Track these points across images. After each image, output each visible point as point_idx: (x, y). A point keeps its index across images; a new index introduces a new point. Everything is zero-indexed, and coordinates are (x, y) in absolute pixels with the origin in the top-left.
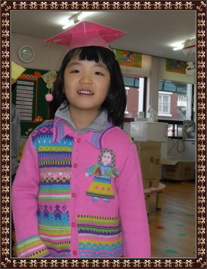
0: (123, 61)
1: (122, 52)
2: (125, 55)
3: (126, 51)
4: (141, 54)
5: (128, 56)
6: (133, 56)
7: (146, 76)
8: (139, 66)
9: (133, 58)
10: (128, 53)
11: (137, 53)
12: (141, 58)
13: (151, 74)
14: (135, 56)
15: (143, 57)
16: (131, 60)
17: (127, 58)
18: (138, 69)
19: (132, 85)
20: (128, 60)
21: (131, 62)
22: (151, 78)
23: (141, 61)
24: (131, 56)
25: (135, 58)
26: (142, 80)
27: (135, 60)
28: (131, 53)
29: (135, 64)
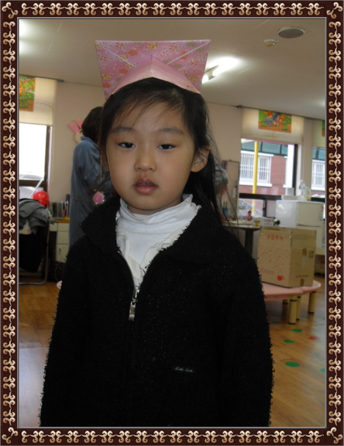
0: (268, 124)
1: (267, 113)
2: (271, 117)
3: (272, 112)
4: (291, 115)
5: (275, 118)
6: (280, 118)
7: (297, 142)
8: (288, 130)
9: (281, 120)
10: (274, 114)
11: (285, 114)
12: (290, 120)
13: (303, 140)
14: (282, 117)
15: (293, 118)
16: (278, 123)
17: (272, 120)
18: (287, 134)
19: (278, 152)
20: (275, 123)
21: (278, 125)
22: (303, 145)
23: (290, 123)
24: (278, 118)
25: (283, 120)
26: (291, 148)
27: (283, 122)
28: (278, 114)
29: (283, 128)
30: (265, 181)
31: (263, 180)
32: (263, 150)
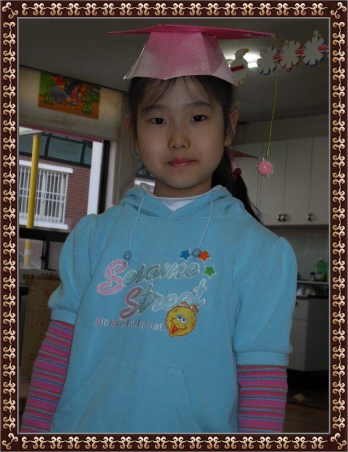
0: (56, 100)
1: (55, 79)
2: (62, 87)
3: (65, 78)
4: (99, 87)
5: (69, 90)
6: (79, 90)
7: (107, 136)
8: (94, 114)
9: (80, 95)
10: (69, 83)
11: (89, 83)
12: (98, 95)
13: (119, 135)
14: (83, 89)
15: (103, 93)
16: (74, 100)
17: (65, 93)
18: (91, 121)
19: (79, 161)
20: (69, 99)
21: (76, 104)
22: (118, 143)
23: (97, 101)
24: (76, 89)
25: (84, 95)
26: (97, 148)
27: (84, 99)
28: (77, 82)
29: (84, 109)
30: (55, 218)
31: (51, 218)
32: (50, 155)
